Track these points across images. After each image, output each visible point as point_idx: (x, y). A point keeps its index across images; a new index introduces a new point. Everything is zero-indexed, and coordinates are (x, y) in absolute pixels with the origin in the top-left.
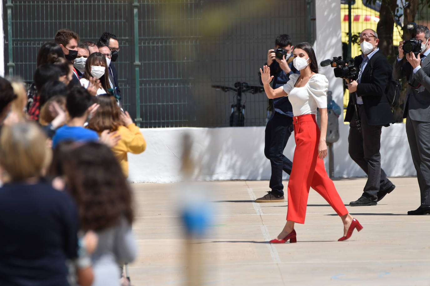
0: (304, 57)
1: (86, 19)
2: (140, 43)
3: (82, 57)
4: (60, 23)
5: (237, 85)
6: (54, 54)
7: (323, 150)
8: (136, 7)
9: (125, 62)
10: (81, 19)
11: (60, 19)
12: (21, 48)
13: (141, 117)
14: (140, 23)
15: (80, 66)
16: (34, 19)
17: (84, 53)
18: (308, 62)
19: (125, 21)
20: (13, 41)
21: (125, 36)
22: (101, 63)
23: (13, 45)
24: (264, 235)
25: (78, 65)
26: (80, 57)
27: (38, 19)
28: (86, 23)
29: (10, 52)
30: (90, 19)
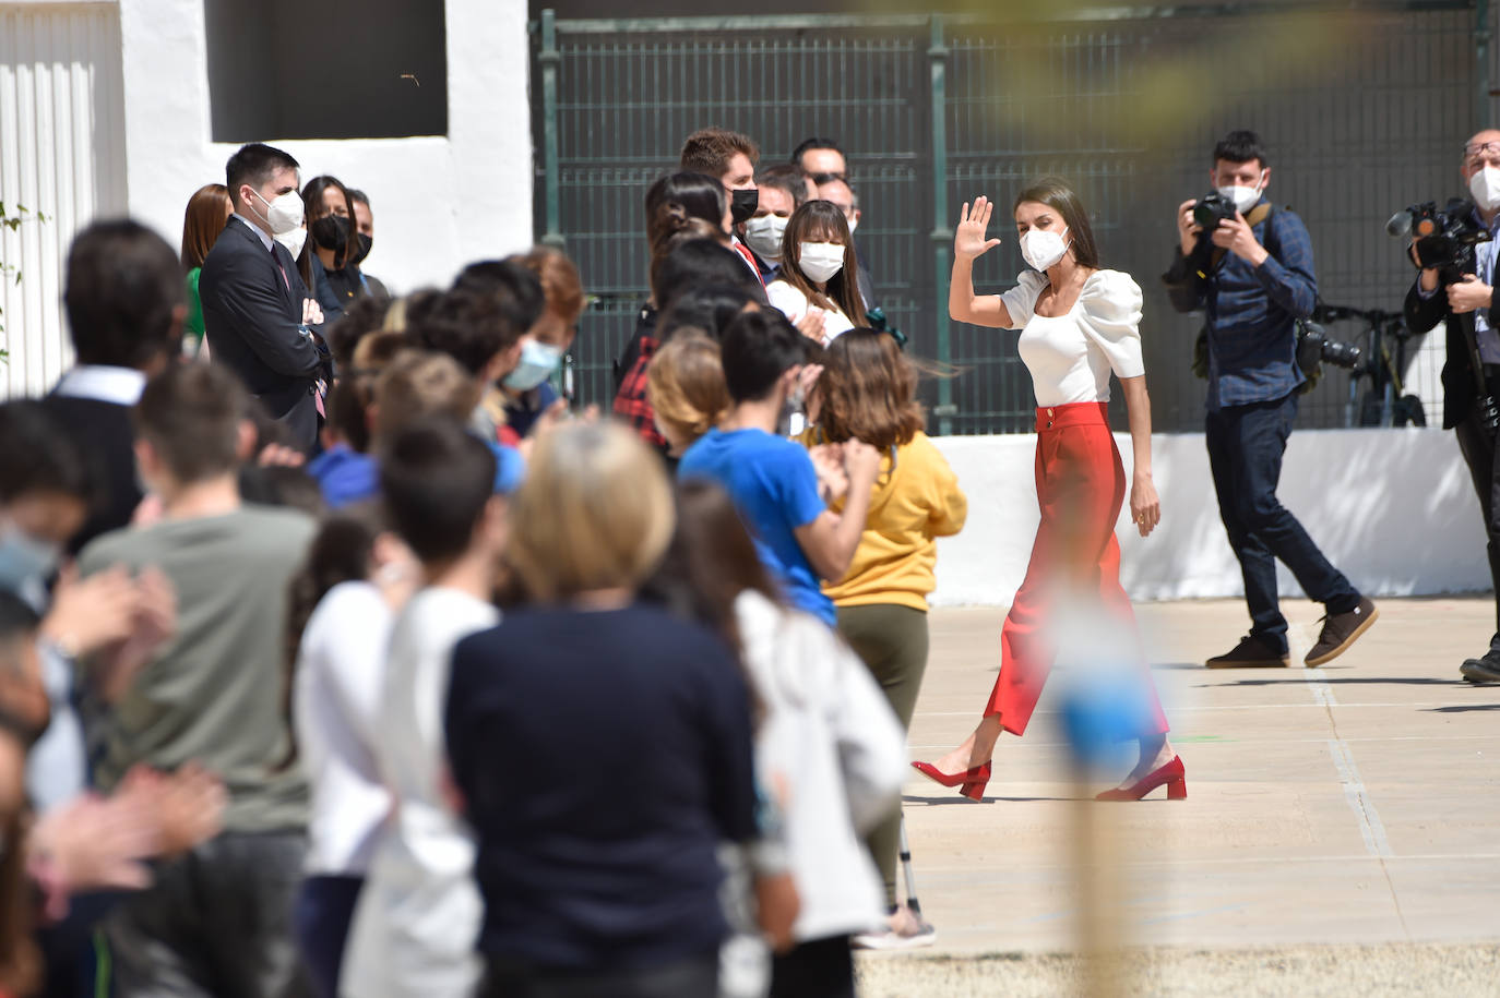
0: (1053, 226)
1: (783, 97)
2: (951, 171)
3: (772, 217)
4: (704, 111)
6: (673, 206)
7: (1148, 505)
8: (939, 58)
9: (905, 232)
10: (770, 96)
11: (703, 98)
12: (585, 189)
13: (955, 400)
14: (949, 110)
15: (764, 242)
16: (624, 100)
17: (777, 203)
18: (1066, 239)
19: (903, 101)
20: (561, 167)
21: (904, 149)
22: (830, 232)
23: (560, 178)
24: (1340, 768)
25: (758, 241)
26: (763, 214)
27: (637, 100)
28: (784, 110)
29: (553, 202)
30: (797, 97)
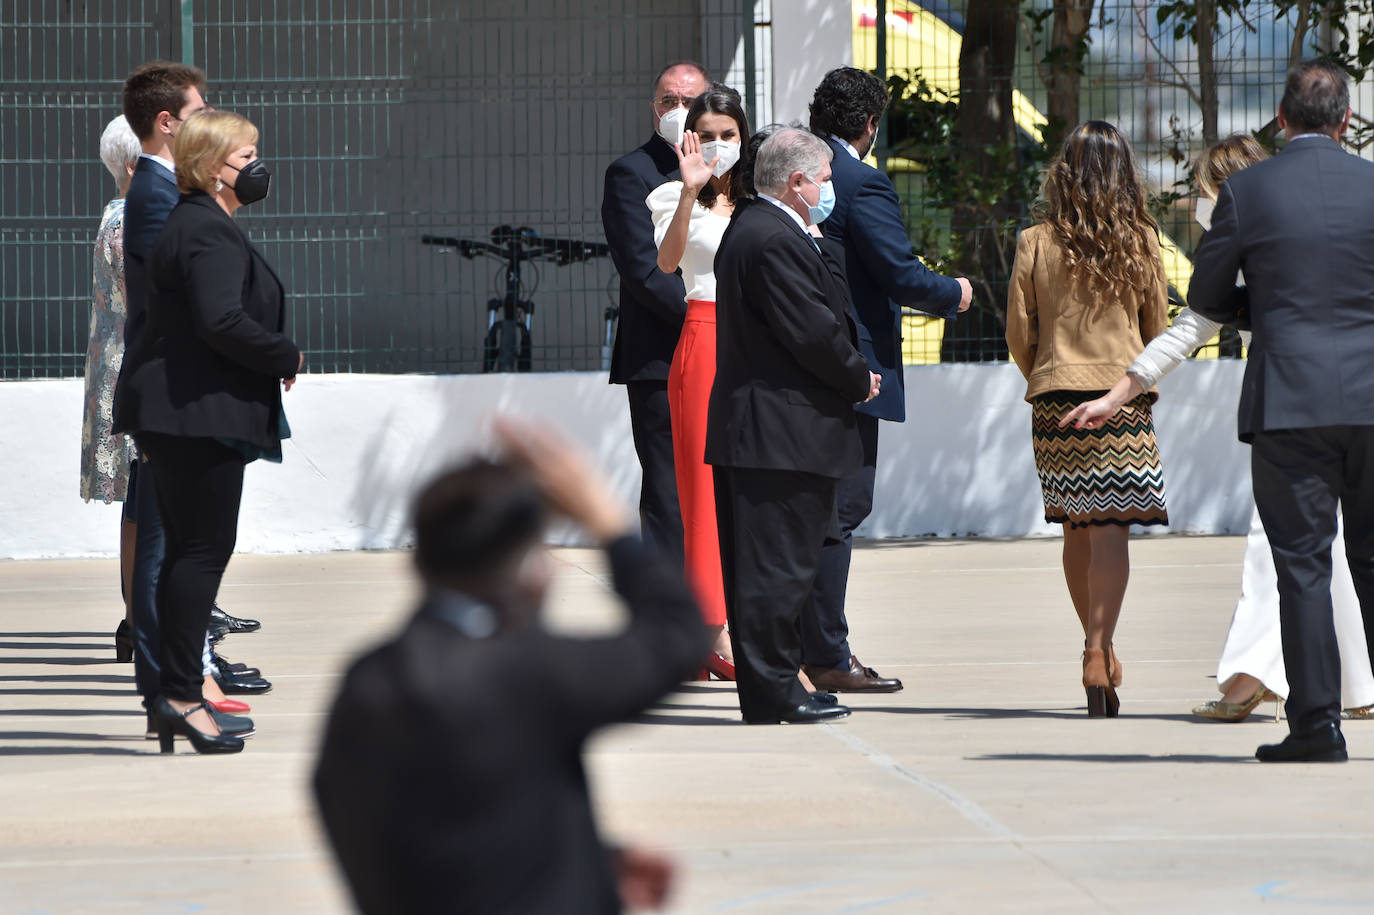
5: (501, 236)
14: (198, 34)
19: (149, 25)
